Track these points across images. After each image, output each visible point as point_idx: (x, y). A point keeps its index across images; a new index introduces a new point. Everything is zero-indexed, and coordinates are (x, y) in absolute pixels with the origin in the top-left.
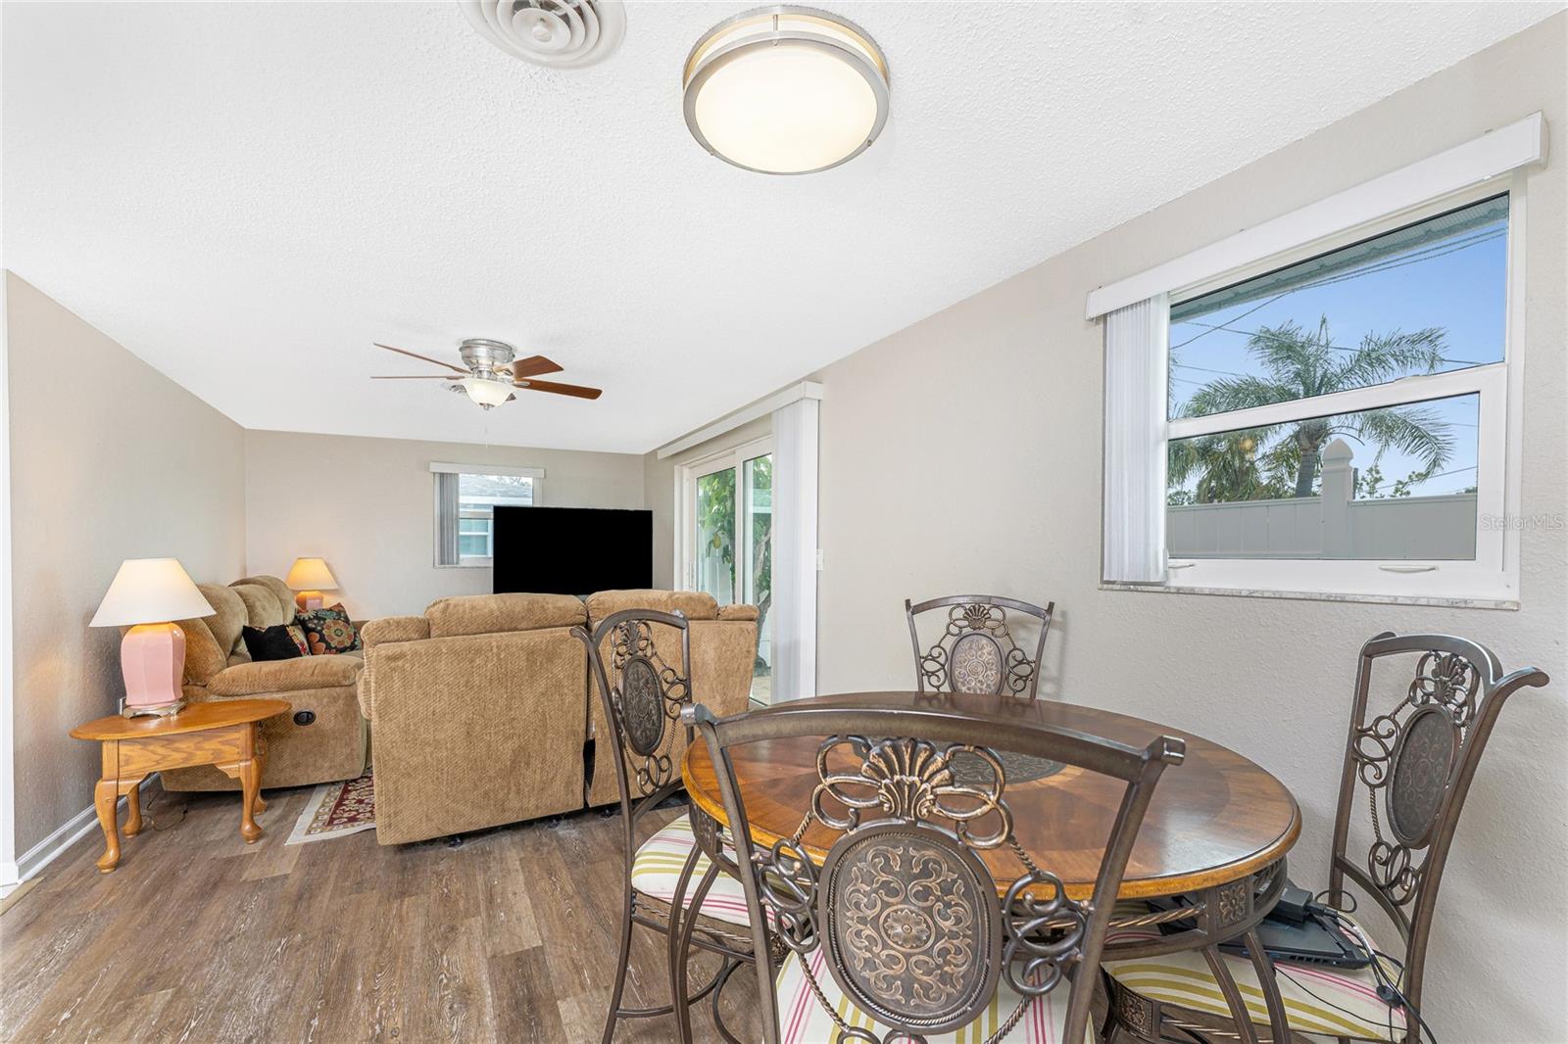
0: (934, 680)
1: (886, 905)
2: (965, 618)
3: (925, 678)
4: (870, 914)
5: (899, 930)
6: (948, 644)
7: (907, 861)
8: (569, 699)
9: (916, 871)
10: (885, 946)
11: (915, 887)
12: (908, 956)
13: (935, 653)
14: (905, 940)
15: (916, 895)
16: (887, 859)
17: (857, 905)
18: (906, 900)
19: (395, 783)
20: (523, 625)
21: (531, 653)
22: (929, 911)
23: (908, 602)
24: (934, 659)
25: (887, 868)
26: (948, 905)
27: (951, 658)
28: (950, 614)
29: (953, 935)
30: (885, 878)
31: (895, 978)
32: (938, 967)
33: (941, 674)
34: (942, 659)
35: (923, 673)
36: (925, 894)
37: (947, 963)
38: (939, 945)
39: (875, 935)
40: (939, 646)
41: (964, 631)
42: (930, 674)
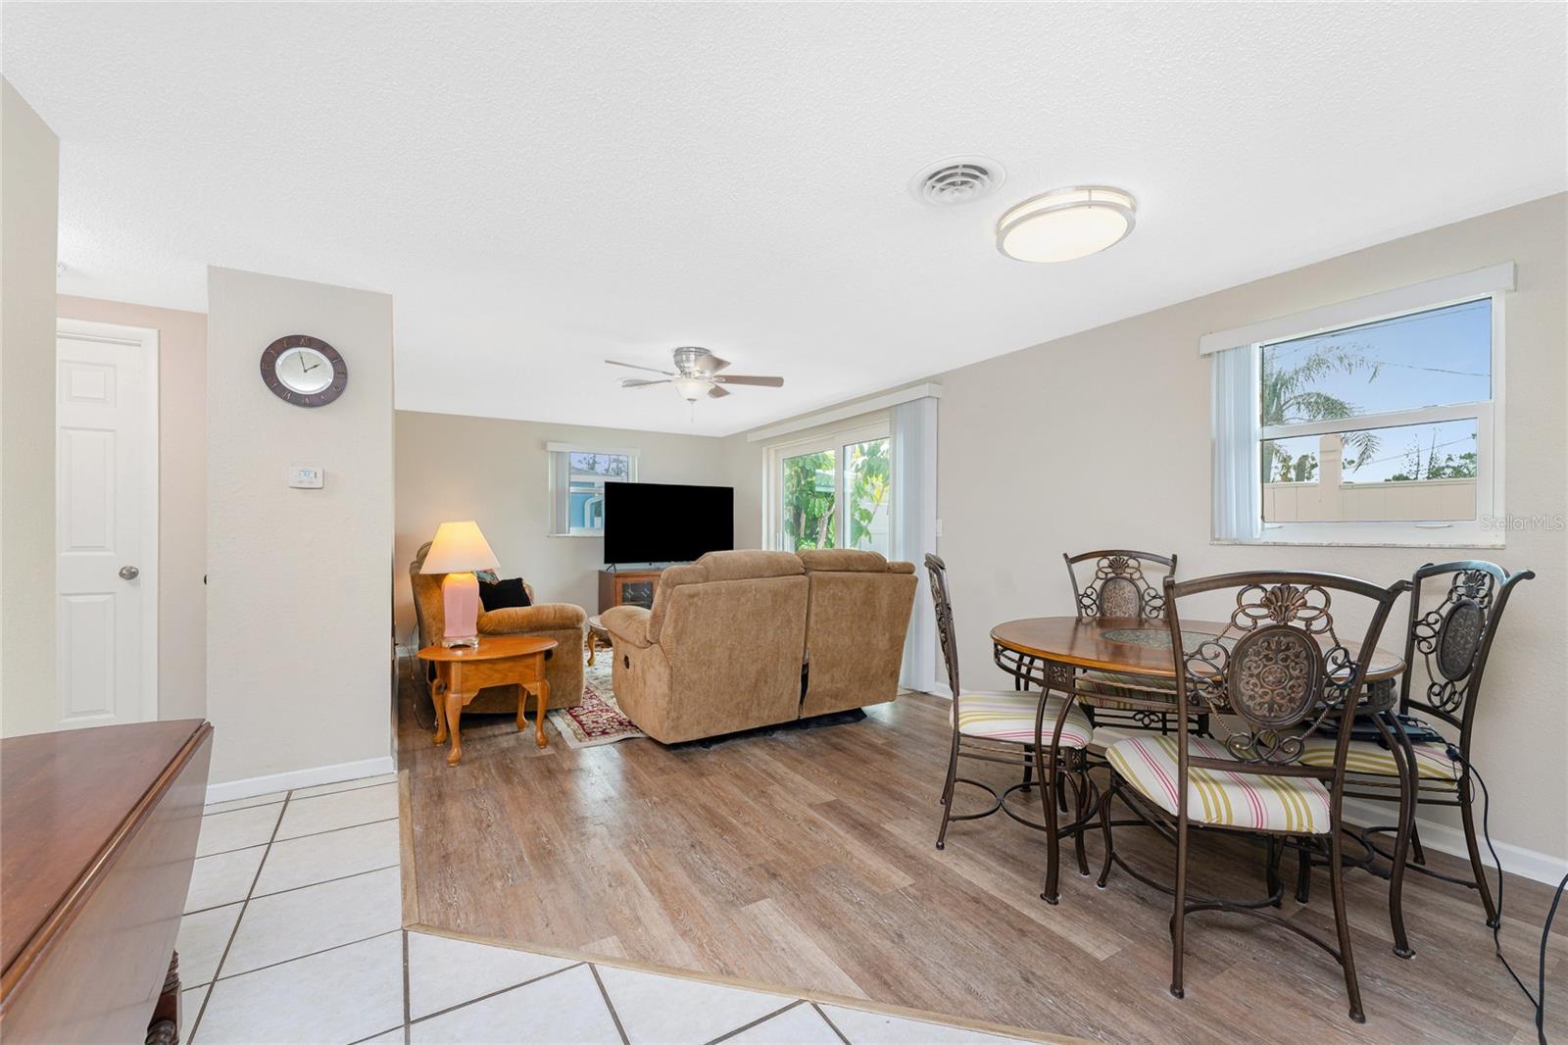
0: (1089, 611)
1: (1265, 666)
2: (1110, 567)
3: (1083, 610)
4: (1256, 672)
5: (1271, 678)
6: (1098, 585)
7: (1279, 643)
8: (795, 632)
9: (1283, 648)
10: (1262, 687)
11: (1281, 656)
12: (1273, 691)
13: (1089, 592)
14: (1274, 683)
15: (1282, 660)
16: (1269, 643)
17: (1249, 668)
18: (1276, 663)
19: (680, 694)
20: (766, 574)
21: (775, 594)
22: (1287, 667)
23: (1066, 556)
24: (1088, 596)
25: (1269, 648)
26: (1297, 663)
27: (1100, 595)
28: (1098, 564)
29: (1298, 678)
30: (1267, 652)
31: (1264, 703)
32: (1289, 694)
33: (1094, 607)
34: (1094, 597)
35: (1080, 605)
36: (1285, 660)
37: (1293, 692)
38: (1290, 683)
39: (1258, 682)
40: (1091, 587)
41: (1109, 576)
42: (1086, 607)
